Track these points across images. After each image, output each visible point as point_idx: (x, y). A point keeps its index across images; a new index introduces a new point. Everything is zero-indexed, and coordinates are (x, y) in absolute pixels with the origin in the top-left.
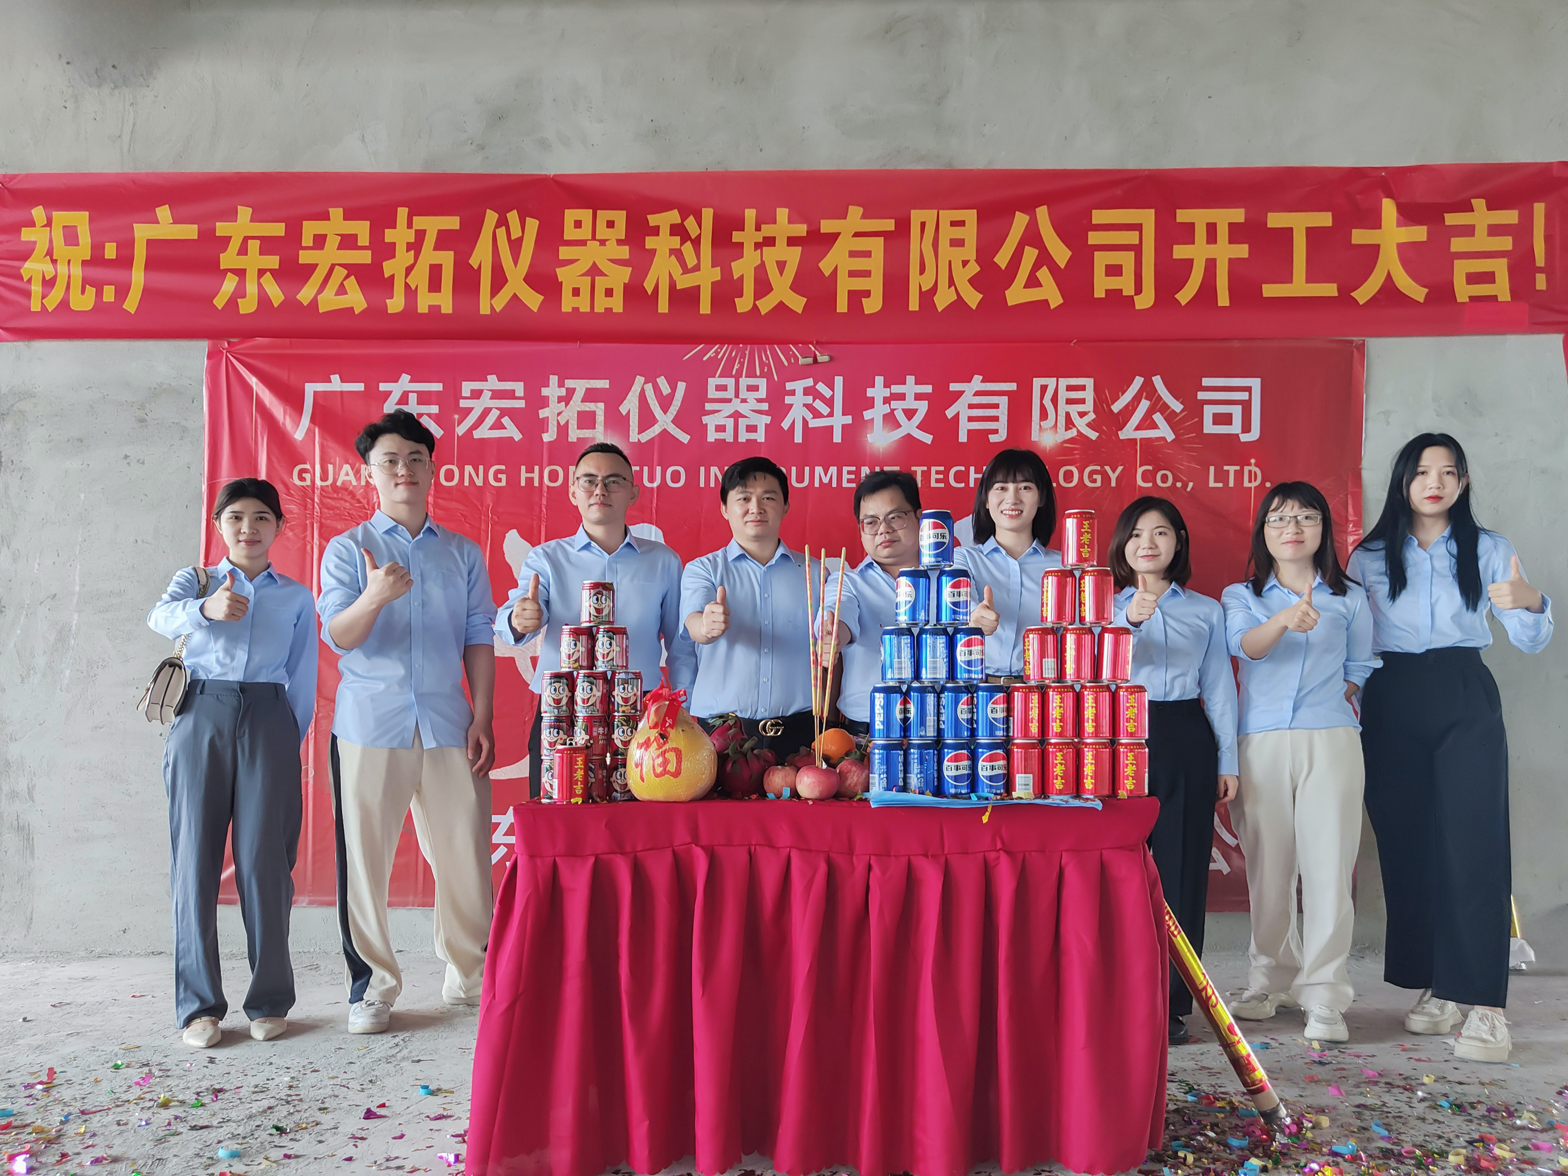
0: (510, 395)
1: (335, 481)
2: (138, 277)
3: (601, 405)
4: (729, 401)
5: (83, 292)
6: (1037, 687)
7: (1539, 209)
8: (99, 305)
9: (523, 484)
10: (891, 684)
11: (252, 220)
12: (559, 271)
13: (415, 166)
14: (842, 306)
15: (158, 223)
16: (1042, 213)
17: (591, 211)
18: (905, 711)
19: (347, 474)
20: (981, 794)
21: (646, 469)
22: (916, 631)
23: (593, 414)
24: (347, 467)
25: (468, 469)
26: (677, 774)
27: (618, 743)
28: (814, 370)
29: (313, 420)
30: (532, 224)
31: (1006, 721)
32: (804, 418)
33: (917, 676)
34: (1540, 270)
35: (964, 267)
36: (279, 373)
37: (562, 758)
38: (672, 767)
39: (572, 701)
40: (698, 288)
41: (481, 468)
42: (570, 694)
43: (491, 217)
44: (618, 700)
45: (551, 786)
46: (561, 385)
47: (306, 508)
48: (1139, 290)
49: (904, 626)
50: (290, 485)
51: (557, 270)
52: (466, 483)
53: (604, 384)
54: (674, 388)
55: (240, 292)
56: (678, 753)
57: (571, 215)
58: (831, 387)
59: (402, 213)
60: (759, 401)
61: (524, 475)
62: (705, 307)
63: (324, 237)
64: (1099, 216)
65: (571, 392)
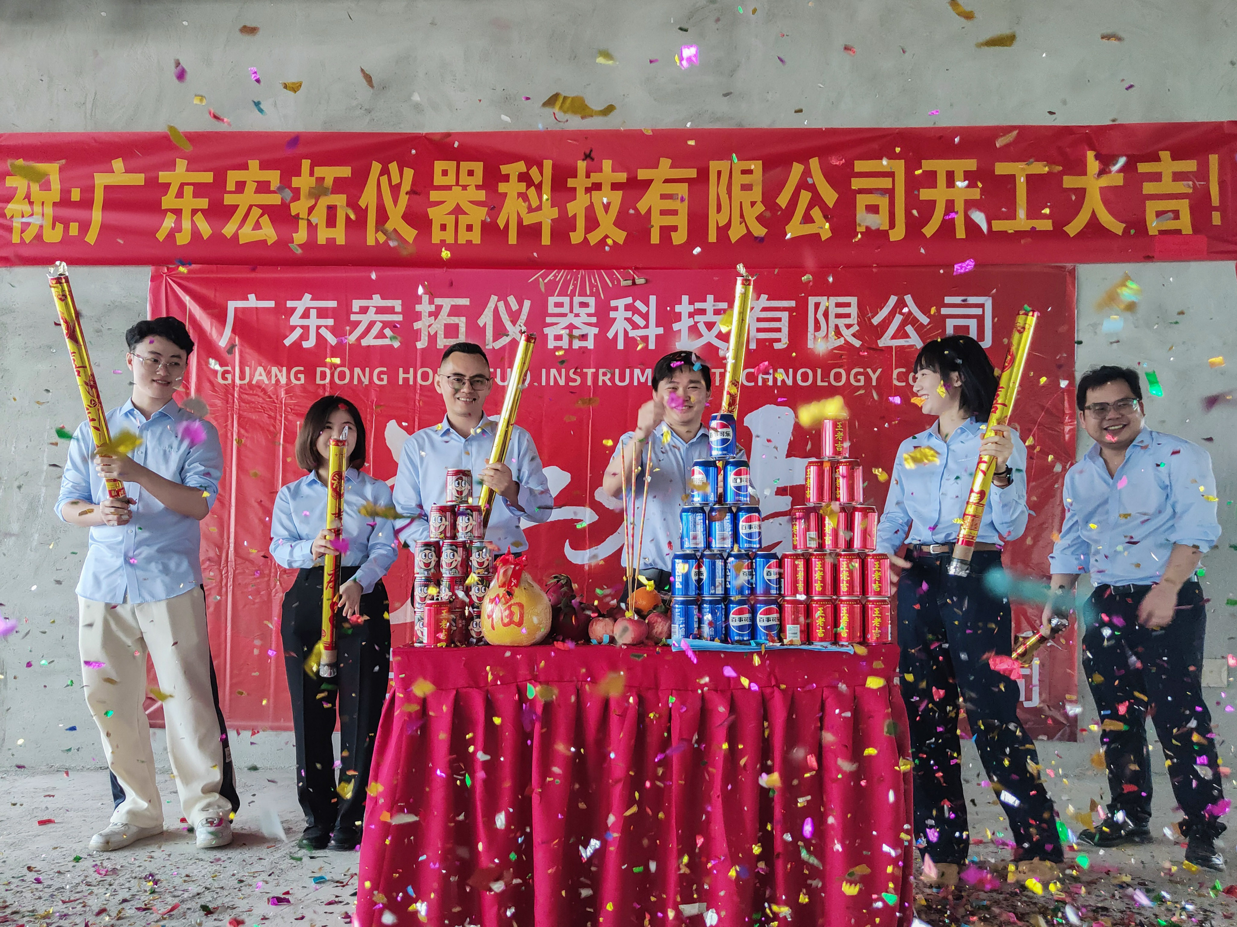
0: (391, 310)
1: (251, 380)
2: (97, 216)
3: (463, 319)
4: (564, 315)
5: (53, 228)
6: (803, 555)
7: (1214, 160)
8: (66, 240)
9: (401, 382)
10: (688, 552)
11: (187, 170)
12: (430, 210)
13: (317, 128)
14: (655, 238)
15: (113, 172)
16: (814, 163)
17: (455, 162)
18: (699, 573)
19: (261, 375)
20: (759, 640)
21: (499, 371)
22: (707, 509)
23: (457, 326)
24: (260, 369)
25: (357, 370)
26: (520, 624)
27: (475, 599)
28: (634, 291)
29: (234, 331)
30: (409, 173)
31: (779, 581)
32: (625, 329)
33: (708, 546)
34: (1216, 209)
35: (752, 206)
36: (210, 293)
37: (430, 610)
38: (516, 618)
39: (438, 565)
40: (540, 224)
41: (367, 370)
42: (437, 559)
43: (376, 167)
44: (475, 564)
45: (422, 633)
46: (431, 302)
47: (227, 402)
48: (892, 225)
49: (698, 505)
50: (215, 384)
51: (429, 210)
52: (356, 382)
53: (465, 302)
54: (521, 305)
55: (178, 228)
56: (521, 606)
57: (439, 166)
58: (647, 305)
59: (306, 164)
60: (589, 315)
61: (401, 375)
62: (546, 240)
63: (244, 183)
64: (860, 166)
65: (439, 308)
